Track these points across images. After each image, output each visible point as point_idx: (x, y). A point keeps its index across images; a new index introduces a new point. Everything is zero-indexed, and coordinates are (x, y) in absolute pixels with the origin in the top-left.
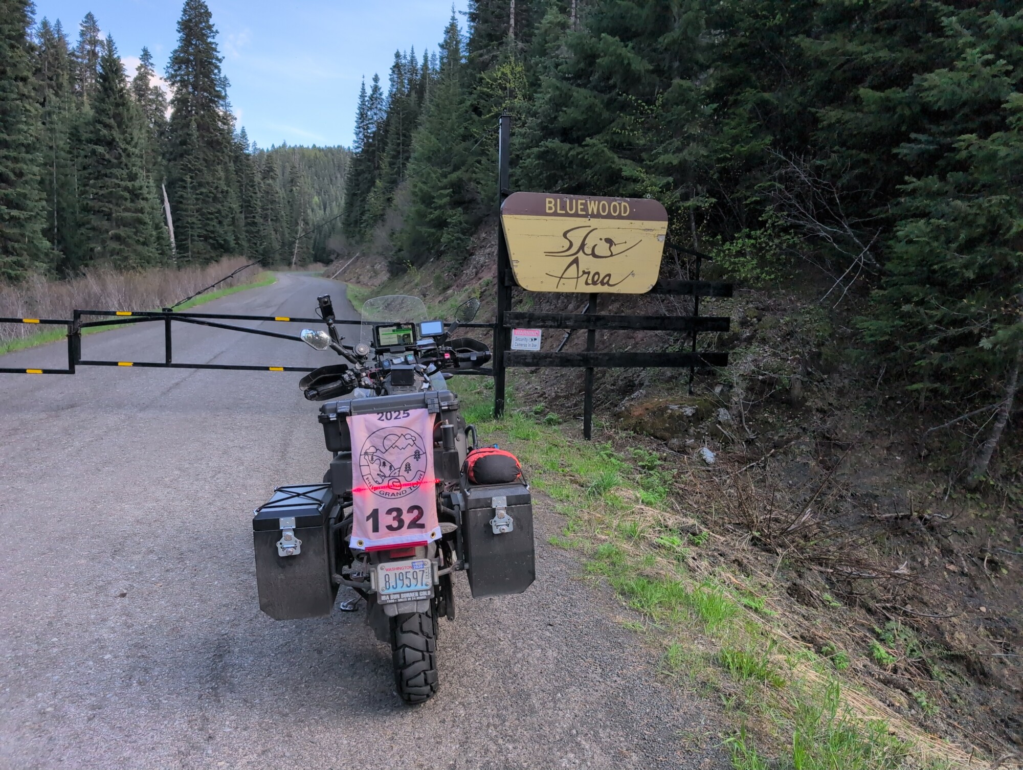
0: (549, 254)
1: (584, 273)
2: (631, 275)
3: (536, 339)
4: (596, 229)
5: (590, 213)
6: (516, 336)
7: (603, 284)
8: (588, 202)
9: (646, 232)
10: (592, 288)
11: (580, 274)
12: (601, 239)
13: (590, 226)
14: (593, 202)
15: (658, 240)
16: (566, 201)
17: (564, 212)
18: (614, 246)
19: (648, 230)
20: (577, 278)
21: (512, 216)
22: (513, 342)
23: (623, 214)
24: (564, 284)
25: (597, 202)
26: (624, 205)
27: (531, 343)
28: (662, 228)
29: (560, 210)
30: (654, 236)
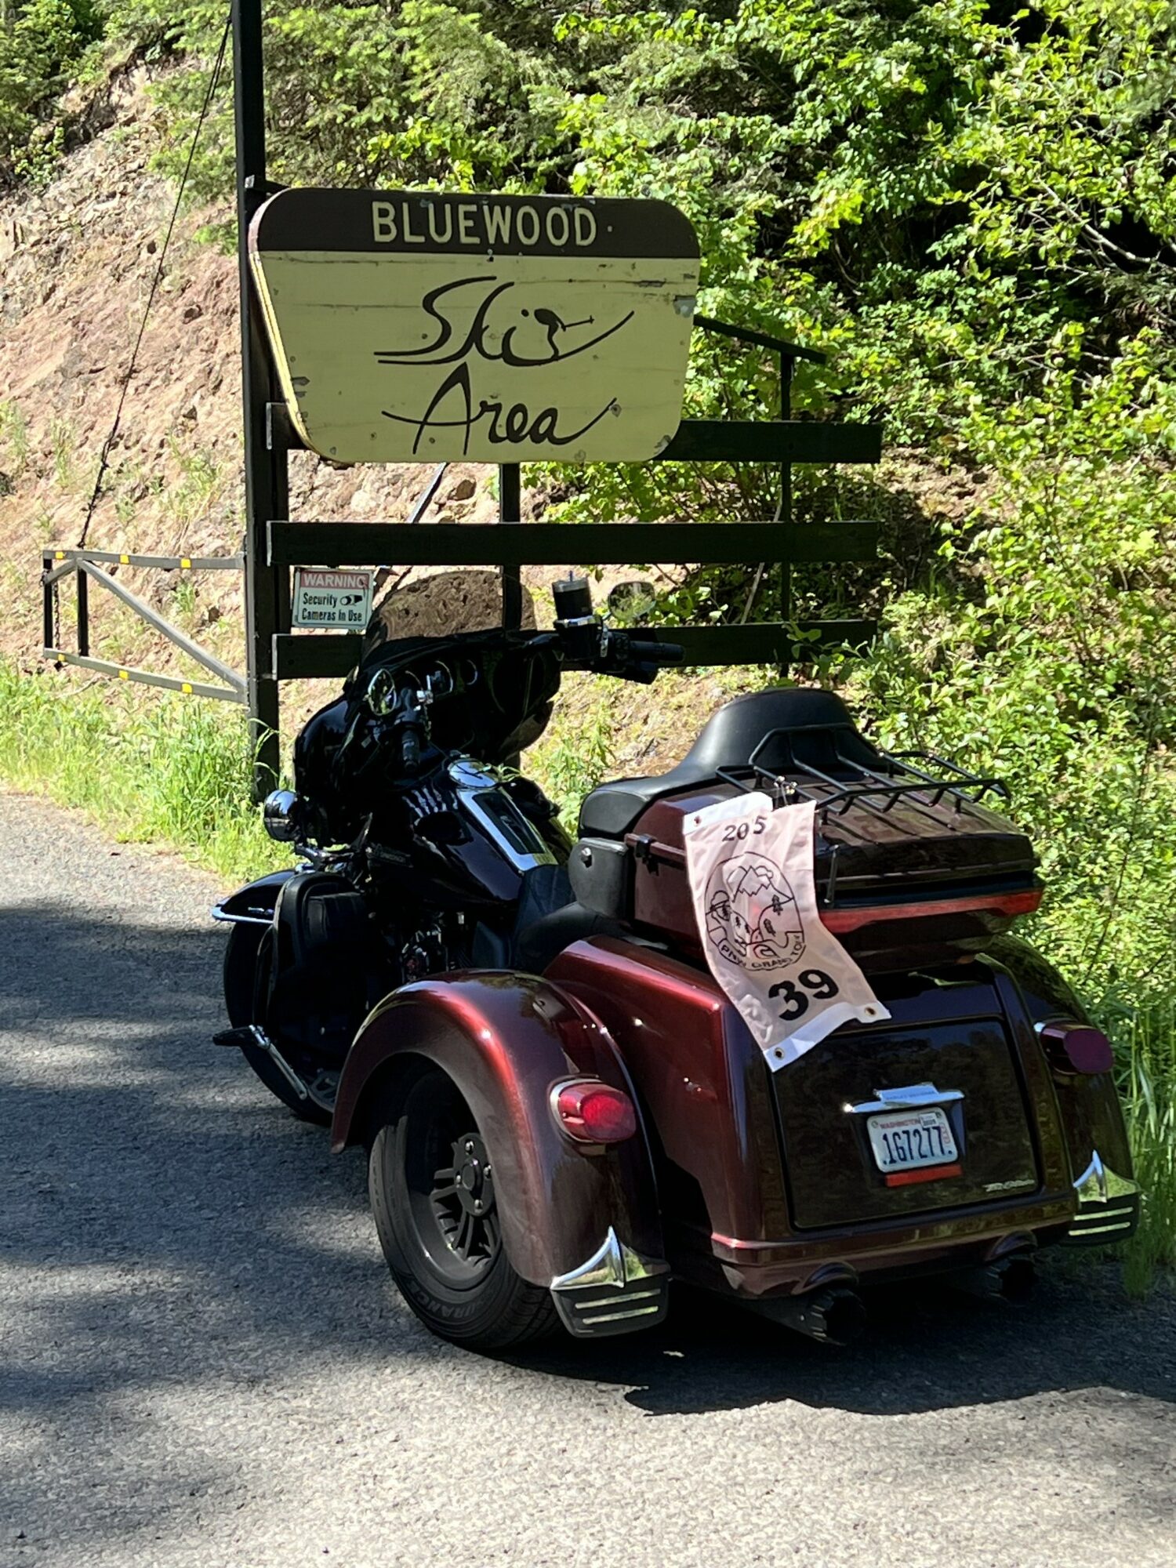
0: (388, 357)
1: (484, 406)
2: (609, 412)
3: (358, 599)
4: (511, 284)
5: (492, 240)
6: (304, 590)
7: (537, 438)
8: (486, 208)
9: (643, 290)
10: (508, 451)
11: (476, 410)
12: (525, 313)
13: (494, 278)
14: (497, 209)
15: (678, 311)
16: (427, 209)
17: (421, 239)
18: (560, 330)
19: (650, 283)
20: (469, 422)
21: (282, 254)
22: (298, 607)
23: (579, 242)
24: (432, 441)
25: (508, 210)
26: (582, 217)
27: (346, 610)
28: (686, 276)
29: (412, 233)
30: (667, 301)
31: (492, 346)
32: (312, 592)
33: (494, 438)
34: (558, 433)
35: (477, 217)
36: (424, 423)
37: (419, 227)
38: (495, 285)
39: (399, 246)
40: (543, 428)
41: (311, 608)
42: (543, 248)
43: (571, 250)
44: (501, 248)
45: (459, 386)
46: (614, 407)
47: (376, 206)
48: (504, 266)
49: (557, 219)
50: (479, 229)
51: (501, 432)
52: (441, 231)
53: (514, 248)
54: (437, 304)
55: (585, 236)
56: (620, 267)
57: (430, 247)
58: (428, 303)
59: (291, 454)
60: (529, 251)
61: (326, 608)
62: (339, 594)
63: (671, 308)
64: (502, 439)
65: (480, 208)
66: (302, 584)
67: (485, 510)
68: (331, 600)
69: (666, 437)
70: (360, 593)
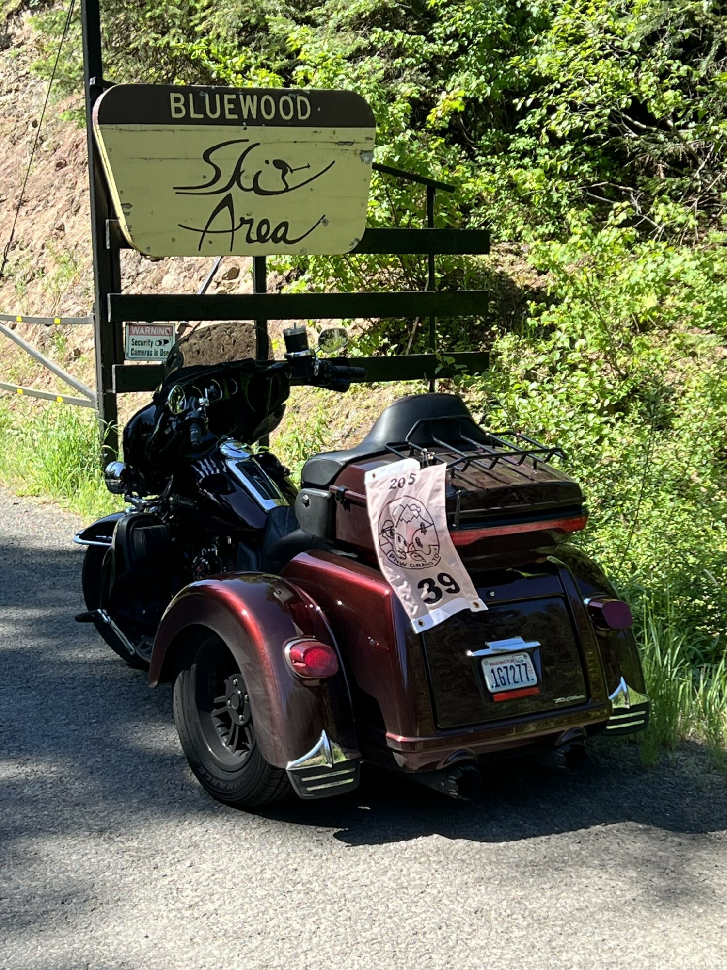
0: (182, 190)
1: (243, 221)
2: (321, 224)
3: (166, 342)
4: (258, 144)
5: (245, 117)
6: (132, 337)
7: (276, 240)
8: (241, 96)
9: (341, 147)
10: (258, 248)
11: (237, 223)
12: (267, 162)
13: (247, 140)
14: (248, 97)
15: (363, 160)
16: (204, 97)
17: (201, 116)
18: (289, 172)
19: (345, 143)
20: (233, 231)
21: (114, 126)
22: (128, 347)
23: (300, 117)
24: (211, 242)
25: (255, 97)
26: (302, 102)
27: (159, 349)
28: (367, 138)
29: (195, 113)
30: (355, 154)
31: (247, 183)
32: (137, 338)
33: (249, 240)
34: (289, 237)
35: (236, 102)
36: (205, 232)
37: (200, 108)
38: (248, 144)
39: (188, 120)
40: (279, 234)
41: (137, 348)
42: (278, 122)
43: (295, 122)
44: (251, 122)
45: (226, 209)
46: (324, 220)
47: (173, 95)
48: (254, 133)
49: (286, 103)
50: (237, 110)
51: (254, 237)
52: (213, 111)
53: (259, 121)
54: (212, 157)
55: (303, 114)
56: (326, 132)
57: (207, 121)
58: (206, 156)
59: (123, 252)
60: (269, 123)
61: (146, 348)
62: (154, 339)
63: (358, 158)
64: (254, 241)
65: (238, 96)
66: (130, 333)
67: (245, 286)
68: (150, 343)
69: (357, 239)
70: (167, 338)
